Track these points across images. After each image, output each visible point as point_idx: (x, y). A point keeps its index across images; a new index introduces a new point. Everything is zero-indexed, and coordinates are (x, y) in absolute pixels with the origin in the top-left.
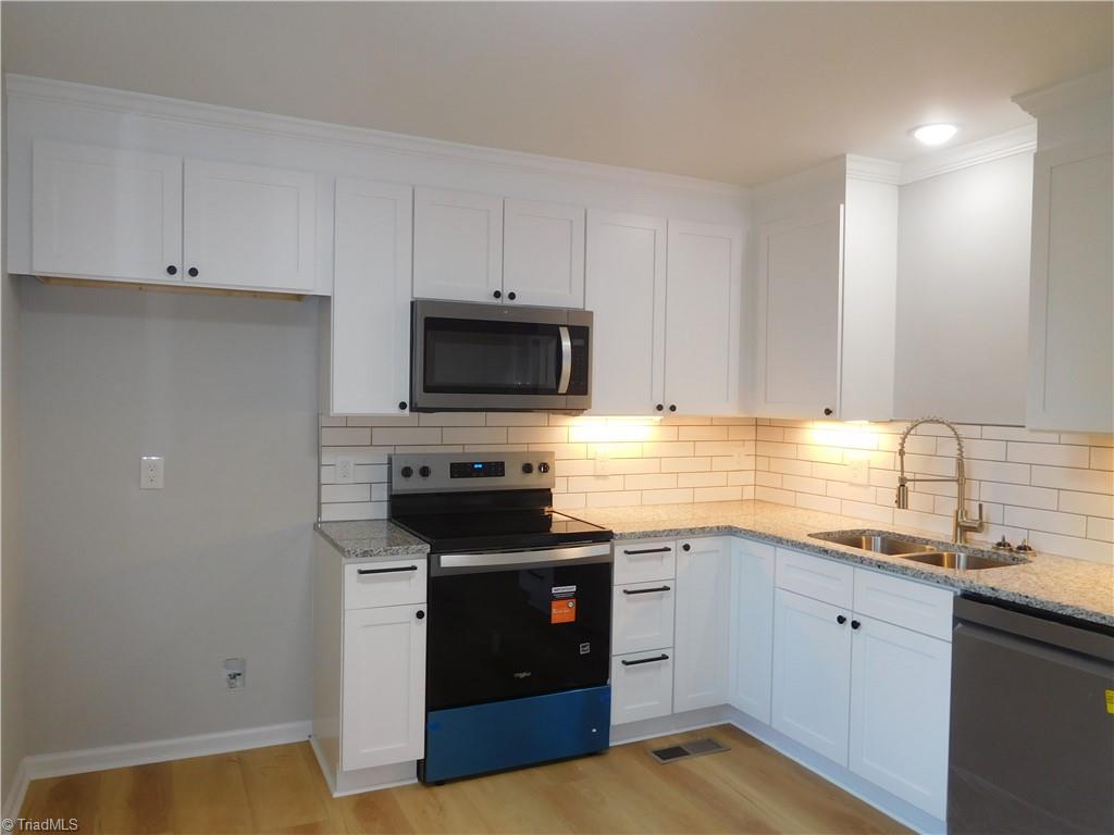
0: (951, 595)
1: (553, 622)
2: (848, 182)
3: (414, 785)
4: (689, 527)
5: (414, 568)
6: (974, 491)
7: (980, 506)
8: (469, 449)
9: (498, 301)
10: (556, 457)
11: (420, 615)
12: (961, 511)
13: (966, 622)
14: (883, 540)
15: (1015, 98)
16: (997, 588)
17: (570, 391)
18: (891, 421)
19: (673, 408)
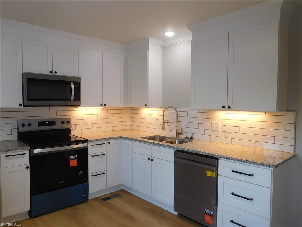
0: (174, 151)
1: (70, 166)
2: (150, 45)
3: (28, 218)
4: (110, 137)
5: (25, 154)
6: (180, 124)
7: (182, 128)
8: (44, 118)
9: (51, 74)
10: (72, 119)
11: (27, 168)
12: (178, 130)
13: (177, 157)
14: (160, 138)
15: (187, 26)
16: (184, 148)
17: (75, 100)
18: (162, 107)
19: (105, 105)
